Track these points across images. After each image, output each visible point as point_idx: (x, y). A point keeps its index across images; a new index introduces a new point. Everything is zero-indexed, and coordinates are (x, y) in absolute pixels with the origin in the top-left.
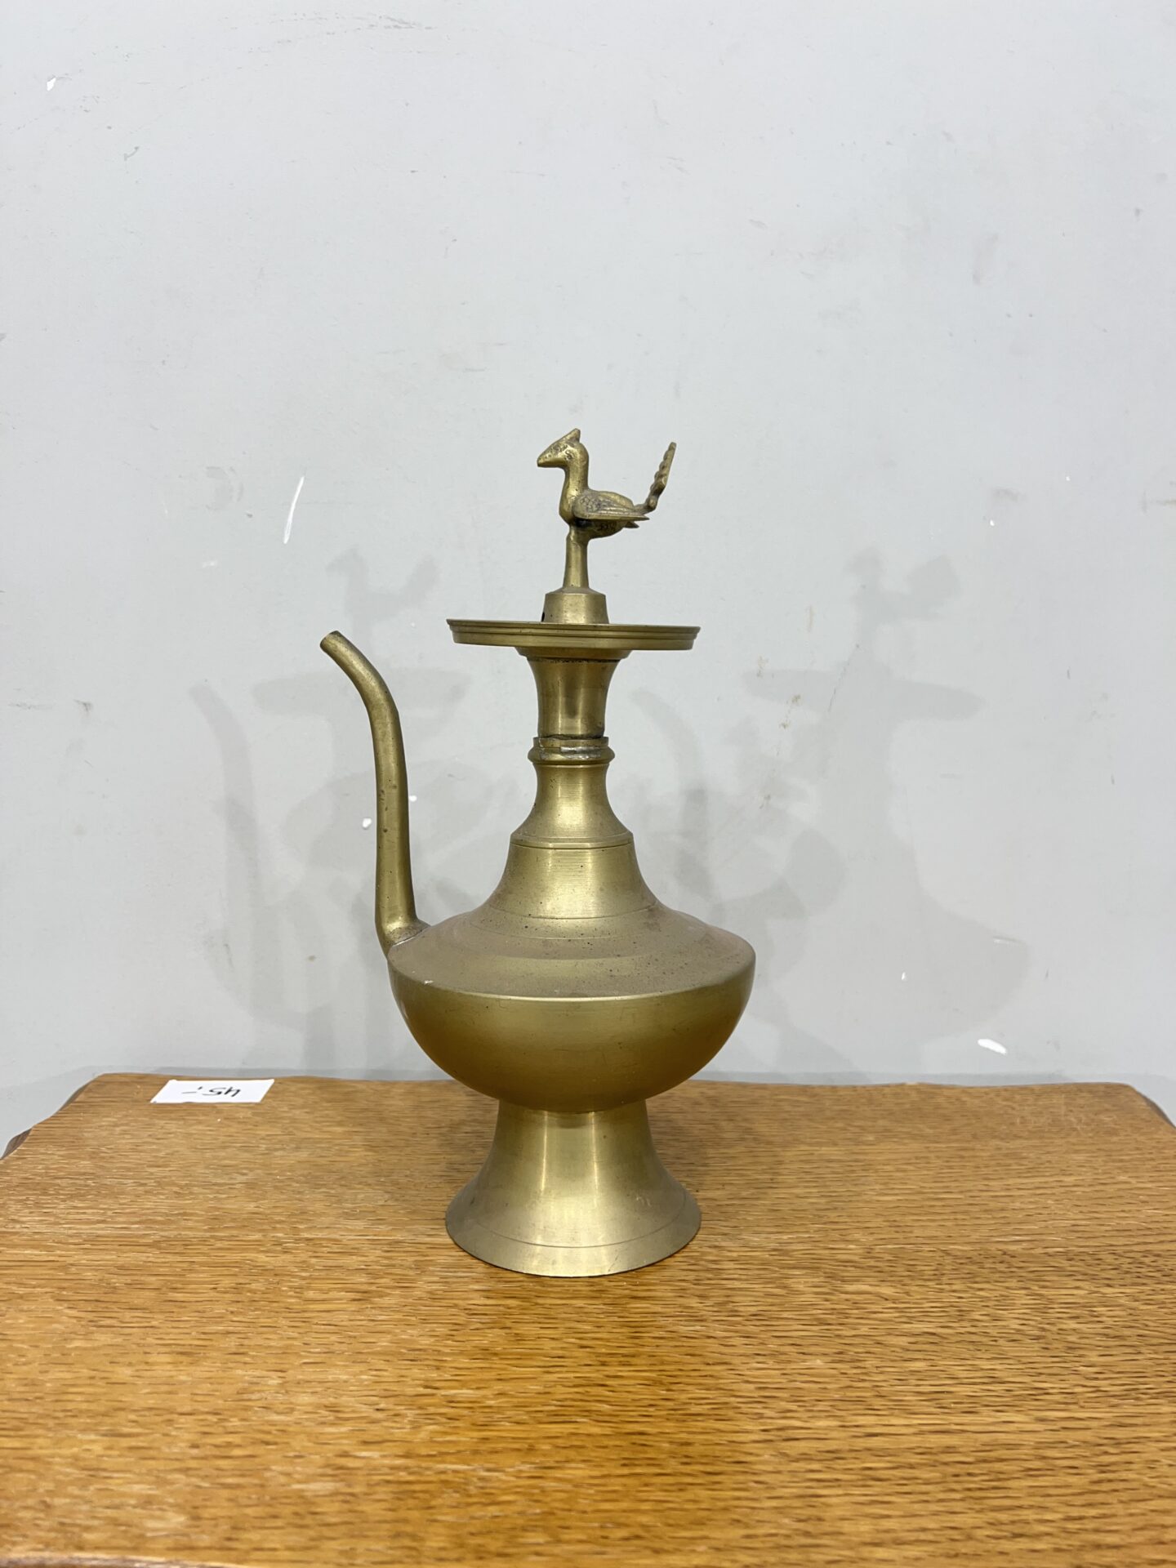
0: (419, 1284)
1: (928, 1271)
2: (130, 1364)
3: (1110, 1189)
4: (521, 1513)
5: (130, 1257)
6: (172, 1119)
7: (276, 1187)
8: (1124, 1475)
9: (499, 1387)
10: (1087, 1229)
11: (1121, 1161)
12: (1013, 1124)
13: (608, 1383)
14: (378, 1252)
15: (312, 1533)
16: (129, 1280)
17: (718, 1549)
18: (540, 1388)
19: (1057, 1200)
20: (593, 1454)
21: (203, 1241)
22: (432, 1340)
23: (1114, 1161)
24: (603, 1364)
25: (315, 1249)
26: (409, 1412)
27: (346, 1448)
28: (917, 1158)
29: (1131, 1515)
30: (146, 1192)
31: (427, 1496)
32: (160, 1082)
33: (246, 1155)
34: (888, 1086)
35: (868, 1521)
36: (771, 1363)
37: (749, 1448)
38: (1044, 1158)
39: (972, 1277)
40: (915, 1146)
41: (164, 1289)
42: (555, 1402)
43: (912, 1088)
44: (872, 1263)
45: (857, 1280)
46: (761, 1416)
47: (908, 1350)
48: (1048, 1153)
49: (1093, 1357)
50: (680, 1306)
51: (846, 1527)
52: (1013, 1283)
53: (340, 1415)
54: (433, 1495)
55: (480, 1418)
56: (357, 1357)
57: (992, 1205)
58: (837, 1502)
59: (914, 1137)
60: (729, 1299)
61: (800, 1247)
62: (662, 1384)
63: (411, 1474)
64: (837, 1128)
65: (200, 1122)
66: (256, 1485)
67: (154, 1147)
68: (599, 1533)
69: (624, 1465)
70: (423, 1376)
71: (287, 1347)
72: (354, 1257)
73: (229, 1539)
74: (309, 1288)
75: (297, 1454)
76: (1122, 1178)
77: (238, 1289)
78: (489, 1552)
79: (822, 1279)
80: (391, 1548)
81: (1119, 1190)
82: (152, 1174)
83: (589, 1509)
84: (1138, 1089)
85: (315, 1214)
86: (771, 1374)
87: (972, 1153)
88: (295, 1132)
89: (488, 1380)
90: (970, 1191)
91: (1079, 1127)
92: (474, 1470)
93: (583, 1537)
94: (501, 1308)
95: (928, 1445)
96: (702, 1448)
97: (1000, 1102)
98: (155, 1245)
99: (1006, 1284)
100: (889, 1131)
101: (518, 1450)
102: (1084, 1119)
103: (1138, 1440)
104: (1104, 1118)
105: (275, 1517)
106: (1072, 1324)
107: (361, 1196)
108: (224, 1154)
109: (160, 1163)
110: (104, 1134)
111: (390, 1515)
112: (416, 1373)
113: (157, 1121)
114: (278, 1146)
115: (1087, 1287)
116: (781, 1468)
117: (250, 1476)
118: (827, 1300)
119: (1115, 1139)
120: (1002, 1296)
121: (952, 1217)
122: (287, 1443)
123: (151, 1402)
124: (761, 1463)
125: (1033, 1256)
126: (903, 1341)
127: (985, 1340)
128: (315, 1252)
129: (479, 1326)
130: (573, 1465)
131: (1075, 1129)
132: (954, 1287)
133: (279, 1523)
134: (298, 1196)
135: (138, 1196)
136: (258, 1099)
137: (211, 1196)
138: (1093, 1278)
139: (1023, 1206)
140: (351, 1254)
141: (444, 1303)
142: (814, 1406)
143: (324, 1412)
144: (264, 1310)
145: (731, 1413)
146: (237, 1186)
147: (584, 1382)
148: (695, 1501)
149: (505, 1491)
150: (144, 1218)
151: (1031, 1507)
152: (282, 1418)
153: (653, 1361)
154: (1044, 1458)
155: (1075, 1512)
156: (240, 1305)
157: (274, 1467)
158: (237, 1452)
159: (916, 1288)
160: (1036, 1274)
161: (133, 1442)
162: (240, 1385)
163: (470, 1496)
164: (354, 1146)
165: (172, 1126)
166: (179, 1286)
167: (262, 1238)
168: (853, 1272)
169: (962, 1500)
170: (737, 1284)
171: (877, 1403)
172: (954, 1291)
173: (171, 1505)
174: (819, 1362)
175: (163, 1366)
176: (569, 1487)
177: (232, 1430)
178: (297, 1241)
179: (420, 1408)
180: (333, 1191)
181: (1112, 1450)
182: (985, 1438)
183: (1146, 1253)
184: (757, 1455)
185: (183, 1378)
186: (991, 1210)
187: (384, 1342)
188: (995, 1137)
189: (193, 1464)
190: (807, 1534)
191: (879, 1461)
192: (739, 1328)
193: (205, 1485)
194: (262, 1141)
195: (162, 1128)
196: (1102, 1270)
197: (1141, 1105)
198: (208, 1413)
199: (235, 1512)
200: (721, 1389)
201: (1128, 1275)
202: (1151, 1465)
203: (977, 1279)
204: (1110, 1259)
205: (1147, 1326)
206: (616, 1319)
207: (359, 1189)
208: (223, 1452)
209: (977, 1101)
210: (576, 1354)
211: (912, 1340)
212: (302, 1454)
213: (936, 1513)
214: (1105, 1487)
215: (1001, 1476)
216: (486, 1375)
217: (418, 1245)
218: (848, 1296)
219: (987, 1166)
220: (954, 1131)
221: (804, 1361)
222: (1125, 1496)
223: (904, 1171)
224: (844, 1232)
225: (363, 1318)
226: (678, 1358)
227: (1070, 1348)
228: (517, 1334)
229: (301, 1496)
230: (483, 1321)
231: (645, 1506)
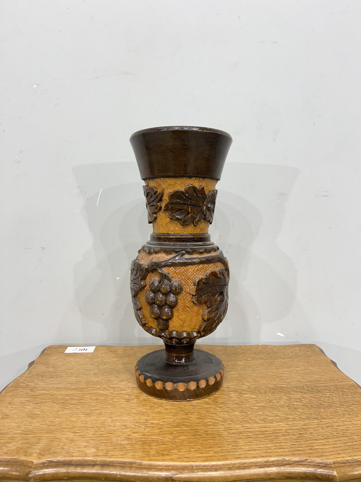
0: (141, 397)
1: (263, 391)
2: (75, 417)
3: (308, 371)
4: (171, 446)
5: (69, 392)
6: (71, 357)
7: (101, 374)
8: (305, 436)
9: (163, 420)
10: (301, 381)
11: (311, 364)
12: (285, 355)
13: (188, 419)
15: (125, 452)
16: (70, 397)
17: (215, 452)
18: (172, 420)
19: (295, 374)
20: (186, 434)
21: (86, 388)
22: (146, 410)
23: (309, 364)
24: (187, 414)
25: (114, 389)
26: (143, 426)
27: (129, 434)
28: (261, 364)
29: (306, 444)
30: (69, 376)
31: (149, 443)
32: (66, 347)
33: (92, 366)
34: (254, 345)
35: (248, 446)
36: (226, 413)
37: (222, 432)
38: (293, 363)
39: (273, 393)
40: (261, 361)
41: (79, 400)
42: (176, 423)
43: (261, 346)
44: (250, 390)
45: (246, 394)
46: (224, 425)
47: (258, 410)
48: (294, 362)
49: (300, 410)
50: (204, 401)
51: (243, 447)
52: (283, 394)
53: (127, 427)
54: (151, 443)
55: (160, 427)
56: (128, 414)
57: (279, 375)
58: (241, 442)
59: (260, 359)
60: (216, 399)
61: (232, 386)
62: (201, 418)
63: (145, 439)
64: (241, 357)
65: (78, 358)
66: (110, 442)
67: (68, 365)
68: (189, 450)
69: (193, 436)
70: (145, 418)
71: (112, 412)
72: (124, 391)
73: (106, 454)
74: (114, 399)
75: (118, 435)
76: (311, 368)
77: (97, 399)
78: (164, 454)
79: (238, 394)
80: (142, 454)
81: (310, 371)
82: (69, 372)
83: (186, 445)
84: (317, 345)
85: (112, 381)
86: (226, 415)
87: (275, 363)
88: (104, 360)
89: (161, 419)
90: (274, 372)
91: (302, 356)
92: (159, 438)
93: (186, 451)
94: (162, 402)
95: (261, 430)
96: (211, 432)
97: (283, 349)
98: (74, 389)
99: (281, 394)
100: (255, 357)
101: (169, 433)
102: (303, 353)
103: (308, 428)
104: (308, 353)
105: (116, 449)
106: (296, 403)
107: (123, 376)
108: (86, 366)
109: (71, 369)
110: (54, 361)
111: (142, 448)
112: (143, 417)
113: (67, 358)
114: (100, 364)
115: (300, 395)
116: (229, 436)
117: (108, 440)
118: (239, 399)
119: (310, 358)
120: (280, 397)
121: (269, 379)
122: (116, 433)
123: (82, 425)
124: (224, 435)
125: (288, 387)
126: (257, 408)
127: (276, 407)
128: (114, 390)
129: (157, 406)
130: (182, 436)
131: (301, 356)
132: (269, 395)
133: (117, 450)
134: (107, 376)
135: (67, 377)
136: (92, 352)
137: (86, 377)
138: (302, 392)
139: (286, 376)
140: (123, 390)
141: (147, 401)
142: (236, 422)
143: (123, 426)
144: (104, 404)
145: (217, 424)
146: (91, 374)
147: (182, 418)
148: (209, 443)
149: (167, 442)
150: (70, 383)
151: (284, 442)
152: (113, 428)
153: (198, 413)
154: (287, 432)
155: (293, 443)
156: (98, 403)
157: (114, 438)
158: (104, 435)
159: (260, 396)
160: (289, 392)
161: (80, 434)
162: (102, 421)
163: (159, 443)
164: (119, 363)
165: (71, 359)
166: (82, 399)
167: (100, 387)
168: (245, 392)
169: (269, 441)
170: (218, 396)
171: (250, 421)
172: (269, 396)
173: (91, 447)
174: (237, 413)
175: (83, 417)
176: (181, 441)
177: (102, 431)
178: (109, 387)
179: (145, 425)
180: (116, 375)
181: (303, 430)
182: (274, 428)
183: (315, 386)
184: (223, 433)
185: (88, 420)
186: (279, 377)
187: (134, 411)
188: (281, 358)
189: (94, 438)
190: (235, 449)
191: (251, 434)
192: (218, 406)
193: (99, 443)
194: (95, 363)
195: (69, 360)
196: (304, 390)
197: (317, 350)
198: (96, 427)
199: (106, 448)
200: (215, 419)
201: (310, 392)
202: (311, 433)
203: (275, 393)
204: (306, 388)
205: (313, 403)
206: (189, 404)
207: (122, 374)
208: (101, 436)
209: (277, 349)
210: (181, 412)
211: (259, 407)
212: (120, 435)
213: (263, 444)
214: (300, 438)
215: (278, 436)
216: (160, 418)
218: (244, 398)
219: (278, 366)
220: (270, 357)
221: (234, 413)
222: (304, 440)
223: (258, 367)
224: (243, 383)
225: (128, 405)
226: (204, 413)
227: (295, 408)
228: (166, 408)
229: (121, 444)
230: (158, 405)
231: (198, 444)
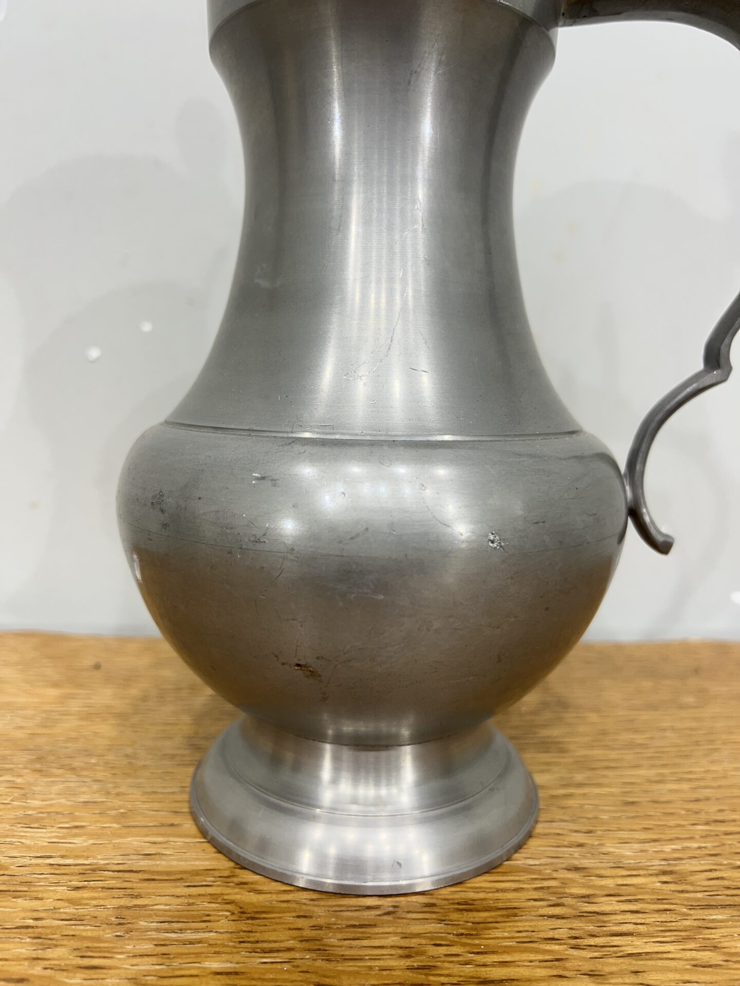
14: (62, 891)
217: (127, 875)
